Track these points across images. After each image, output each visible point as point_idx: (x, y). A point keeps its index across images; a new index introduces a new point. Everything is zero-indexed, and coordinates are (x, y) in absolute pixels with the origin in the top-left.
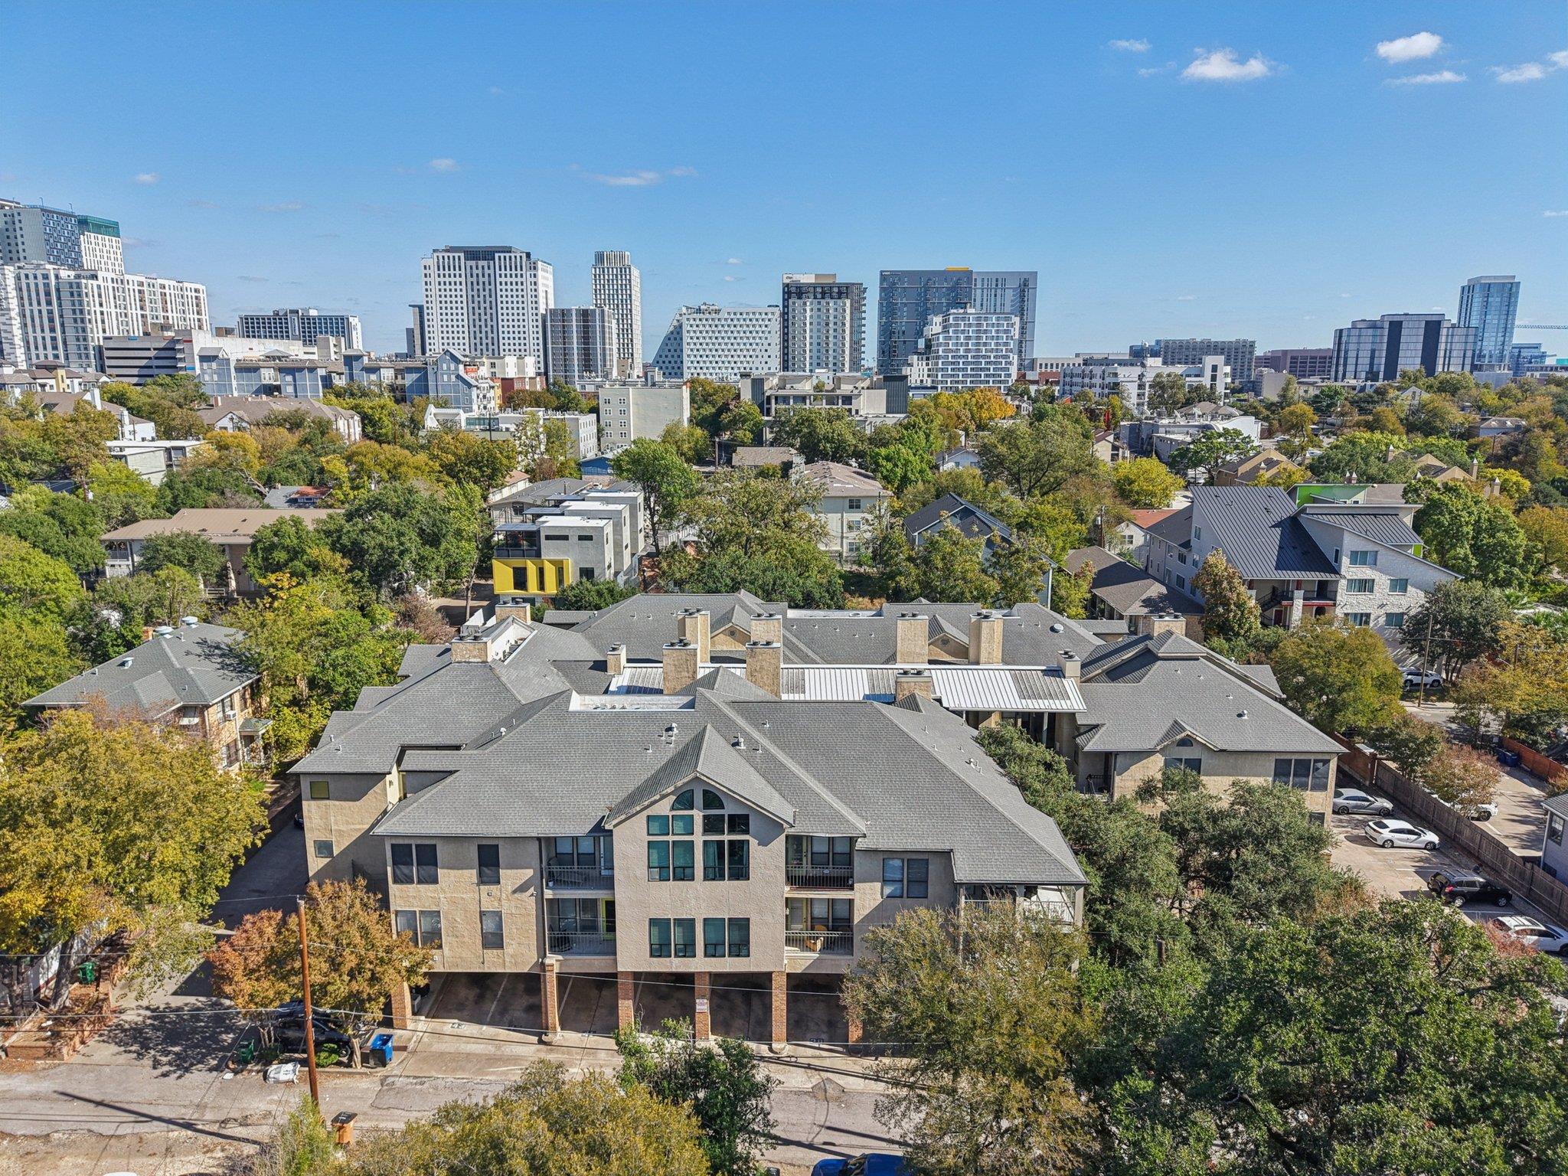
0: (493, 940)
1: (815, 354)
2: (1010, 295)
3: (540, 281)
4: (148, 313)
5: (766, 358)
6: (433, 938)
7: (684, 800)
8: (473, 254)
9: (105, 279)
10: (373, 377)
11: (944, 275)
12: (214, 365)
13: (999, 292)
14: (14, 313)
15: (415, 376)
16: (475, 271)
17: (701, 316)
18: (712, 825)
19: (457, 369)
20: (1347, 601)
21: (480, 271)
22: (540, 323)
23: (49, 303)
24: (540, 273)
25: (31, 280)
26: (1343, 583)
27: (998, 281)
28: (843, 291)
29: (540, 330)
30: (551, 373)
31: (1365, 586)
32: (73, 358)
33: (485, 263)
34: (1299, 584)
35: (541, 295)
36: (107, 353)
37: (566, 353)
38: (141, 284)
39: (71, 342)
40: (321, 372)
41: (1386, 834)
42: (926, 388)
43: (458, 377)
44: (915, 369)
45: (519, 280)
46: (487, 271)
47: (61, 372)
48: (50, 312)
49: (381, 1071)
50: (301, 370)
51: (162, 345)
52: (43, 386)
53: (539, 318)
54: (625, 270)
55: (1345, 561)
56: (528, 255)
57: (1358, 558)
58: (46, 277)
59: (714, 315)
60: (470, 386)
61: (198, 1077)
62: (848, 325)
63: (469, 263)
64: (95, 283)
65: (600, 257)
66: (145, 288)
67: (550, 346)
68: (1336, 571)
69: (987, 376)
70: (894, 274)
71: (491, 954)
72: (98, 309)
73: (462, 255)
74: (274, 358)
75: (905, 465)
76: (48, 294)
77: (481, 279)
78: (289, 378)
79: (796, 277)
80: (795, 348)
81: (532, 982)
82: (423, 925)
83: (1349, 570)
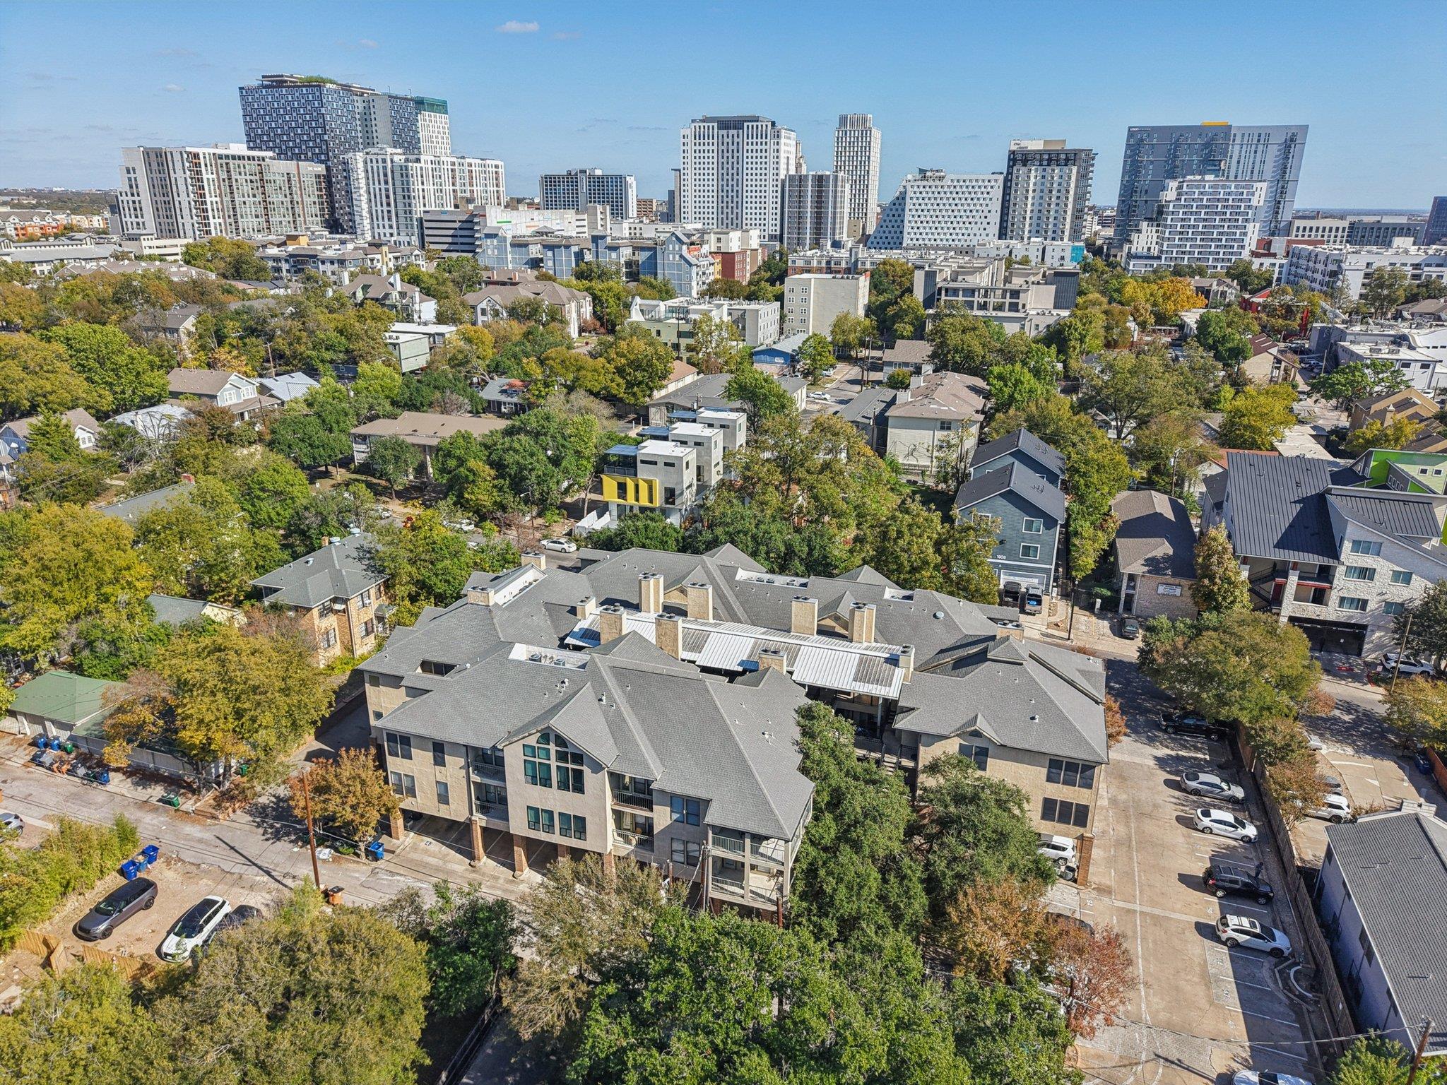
0: (444, 799)
1: (1035, 221)
2: (1273, 152)
3: (783, 148)
4: (458, 188)
5: (985, 225)
6: (412, 792)
7: (545, 737)
8: (727, 124)
9: (426, 162)
10: (614, 255)
11: (1199, 130)
12: (495, 241)
13: (1260, 147)
14: (362, 191)
15: (647, 254)
16: (726, 140)
17: (925, 183)
18: (562, 757)
19: (680, 249)
20: (1343, 584)
21: (730, 140)
22: (779, 189)
23: (386, 183)
24: (783, 141)
25: (375, 164)
26: (1340, 571)
27: (1261, 137)
28: (1068, 158)
29: (779, 195)
30: (785, 236)
31: (1366, 574)
32: (402, 228)
33: (734, 132)
34: (1295, 566)
35: (783, 161)
36: (426, 224)
37: (800, 217)
38: (453, 164)
39: (401, 215)
40: (575, 249)
41: (1206, 822)
42: (1153, 258)
43: (681, 256)
44: (1143, 236)
45: (764, 147)
46: (736, 140)
47: (385, 249)
48: (387, 190)
49: (374, 864)
50: (559, 247)
51: (464, 218)
52: (372, 260)
53: (779, 184)
54: (866, 132)
55: (1347, 546)
56: (773, 124)
57: (1358, 546)
58: (384, 161)
59: (938, 183)
60: (691, 265)
61: (284, 845)
62: (1072, 192)
63: (722, 132)
64: (418, 165)
65: (843, 120)
66: (456, 167)
67: (786, 210)
68: (1336, 555)
69: (1217, 247)
70: (1143, 129)
71: (443, 806)
72: (420, 187)
73: (716, 125)
74: (542, 234)
75: (1015, 385)
76: (385, 175)
77: (731, 147)
78: (550, 254)
79: (1024, 144)
80: (1015, 215)
81: (466, 827)
82: (405, 783)
83: (1348, 556)
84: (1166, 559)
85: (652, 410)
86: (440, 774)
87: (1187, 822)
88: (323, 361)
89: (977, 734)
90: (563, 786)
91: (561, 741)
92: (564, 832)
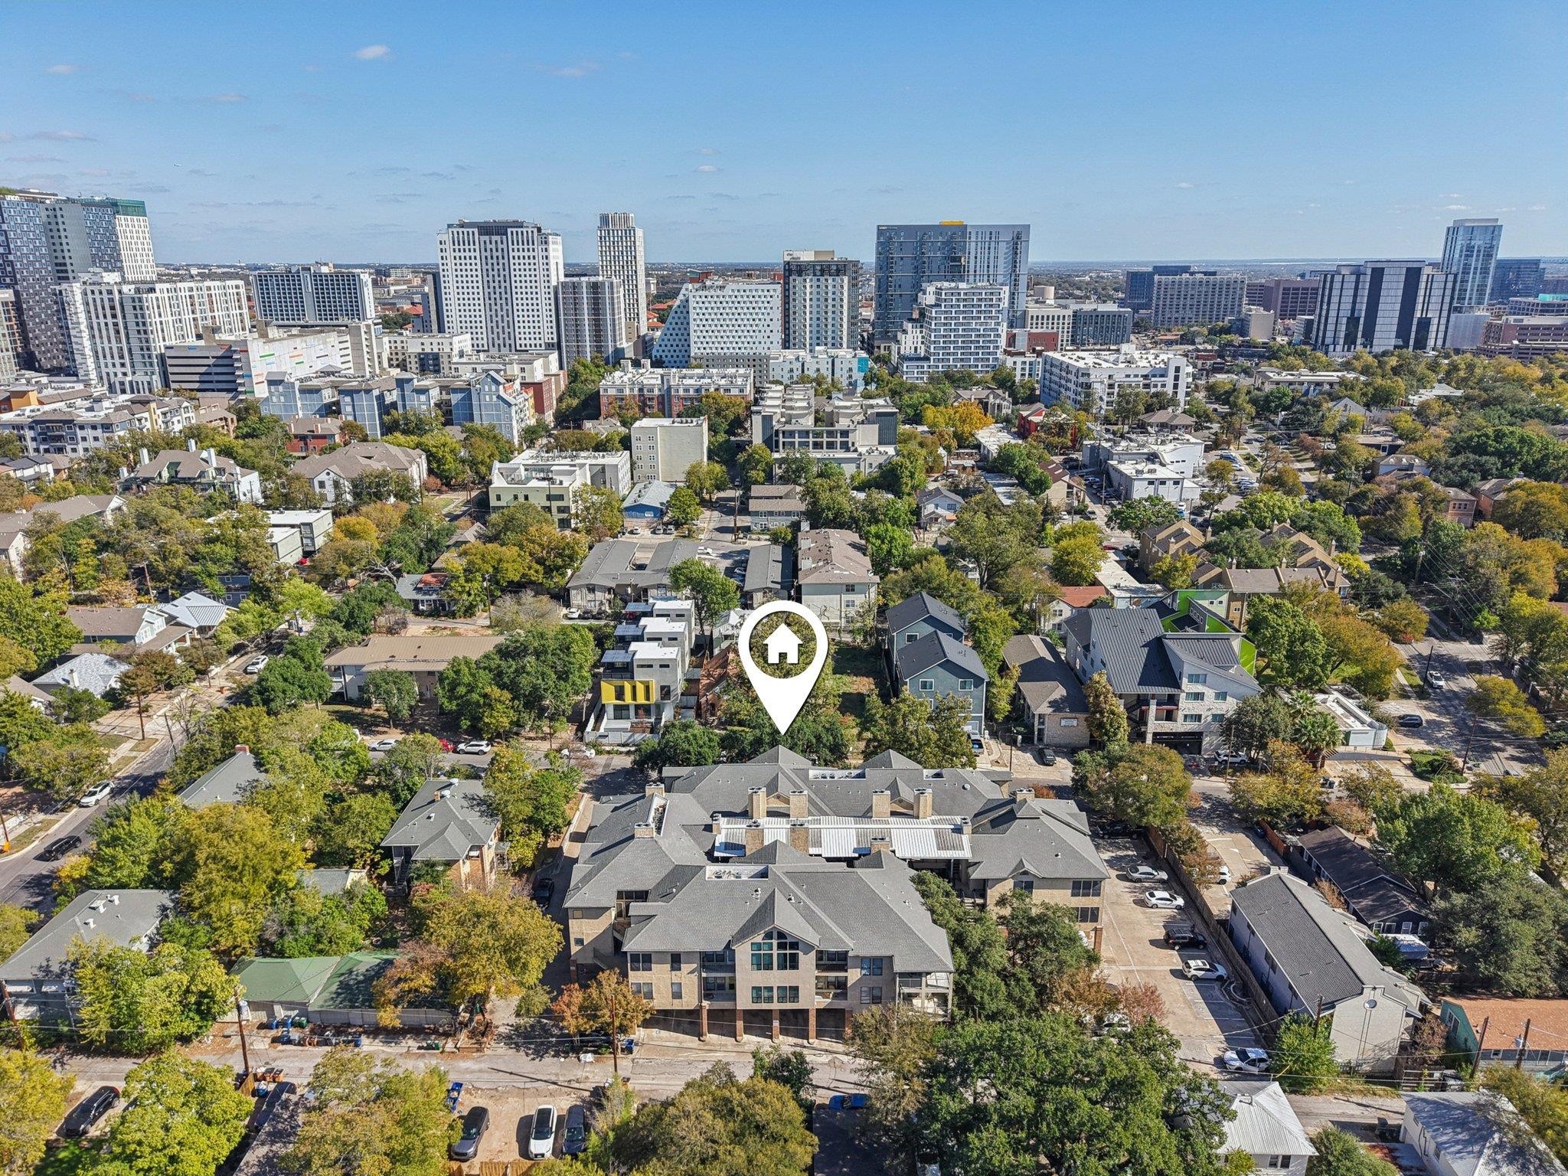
0: (677, 995)
1: (815, 329)
2: (1003, 249)
3: (552, 254)
4: (198, 315)
6: (649, 996)
7: (769, 935)
8: (488, 229)
9: (161, 291)
10: (423, 398)
11: (940, 229)
12: (281, 388)
13: (993, 245)
14: (83, 327)
15: (460, 396)
16: (489, 246)
17: (706, 293)
18: (781, 946)
19: (497, 390)
20: (1186, 706)
21: (493, 246)
22: (552, 296)
23: (114, 316)
24: (551, 247)
25: (97, 296)
26: (1183, 695)
27: (992, 234)
28: (840, 269)
29: (552, 302)
30: (564, 344)
31: (1199, 696)
32: (139, 366)
33: (498, 238)
34: (1153, 696)
35: (553, 267)
36: (169, 362)
37: (578, 324)
38: (191, 289)
39: (136, 352)
40: (376, 393)
41: (1153, 901)
43: (499, 397)
44: (910, 336)
45: (531, 254)
46: (500, 246)
47: (153, 405)
48: (116, 325)
49: (631, 1056)
50: (358, 392)
51: (219, 354)
52: (139, 420)
53: (551, 290)
54: (630, 232)
55: (1185, 680)
56: (539, 230)
57: (1194, 679)
58: (110, 292)
59: (719, 292)
60: (510, 405)
62: (846, 301)
63: (483, 238)
64: (153, 295)
65: (605, 220)
66: (195, 293)
67: (562, 317)
68: (1179, 687)
70: (890, 228)
71: (676, 1001)
72: (158, 320)
73: (476, 231)
74: (328, 374)
75: (890, 542)
76: (113, 308)
77: (495, 254)
78: (348, 399)
79: (796, 254)
80: (796, 323)
81: (695, 1013)
82: (645, 989)
83: (1187, 686)
84: (1064, 699)
85: (573, 592)
86: (676, 977)
87: (1141, 903)
88: (210, 576)
89: (1026, 873)
90: (782, 966)
91: (781, 935)
92: (781, 999)
